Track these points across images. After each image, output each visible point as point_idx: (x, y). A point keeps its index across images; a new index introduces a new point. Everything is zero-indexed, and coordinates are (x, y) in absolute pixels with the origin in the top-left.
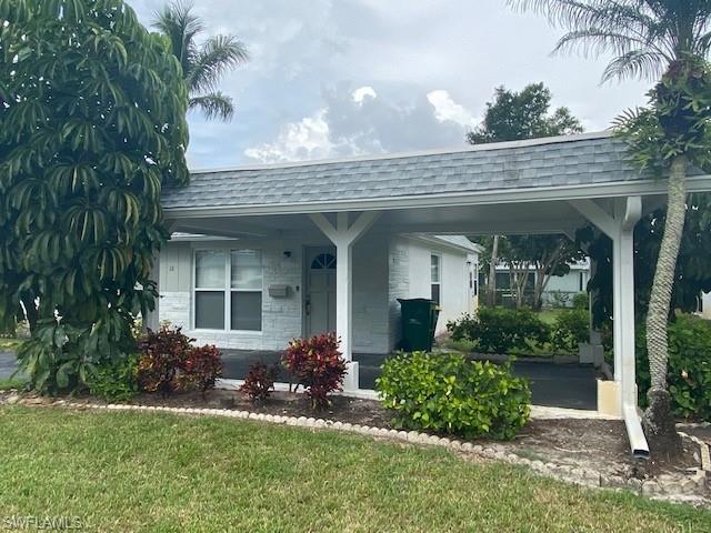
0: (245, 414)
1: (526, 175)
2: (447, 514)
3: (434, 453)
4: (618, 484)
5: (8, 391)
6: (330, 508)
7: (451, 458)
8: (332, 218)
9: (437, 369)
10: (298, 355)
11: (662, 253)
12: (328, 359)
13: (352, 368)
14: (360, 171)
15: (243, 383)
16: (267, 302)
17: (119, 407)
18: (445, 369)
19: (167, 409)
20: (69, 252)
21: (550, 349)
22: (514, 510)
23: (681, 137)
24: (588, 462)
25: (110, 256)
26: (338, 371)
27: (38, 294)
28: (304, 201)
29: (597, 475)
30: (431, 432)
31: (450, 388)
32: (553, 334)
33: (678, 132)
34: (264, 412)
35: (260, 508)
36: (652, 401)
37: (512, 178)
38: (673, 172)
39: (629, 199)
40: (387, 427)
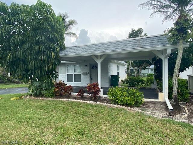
0: (78, 100)
1: (142, 45)
2: (127, 125)
3: (122, 109)
4: (166, 117)
5: (27, 95)
6: (99, 123)
7: (126, 111)
8: (96, 56)
9: (121, 90)
10: (89, 87)
11: (177, 62)
12: (96, 88)
13: (102, 90)
14: (103, 45)
15: (77, 93)
16: (82, 76)
17: (51, 99)
18: (123, 90)
19: (61, 99)
20: (39, 65)
21: (145, 86)
22: (143, 124)
23: (182, 34)
24: (158, 112)
25: (48, 66)
26: (98, 91)
27: (32, 74)
28: (90, 52)
29: (161, 115)
30: (120, 105)
31: (125, 95)
32: (145, 82)
33: (181, 33)
34: (82, 100)
35: (82, 123)
36: (174, 97)
37: (139, 46)
38: (179, 43)
39: (168, 50)
40: (110, 103)
